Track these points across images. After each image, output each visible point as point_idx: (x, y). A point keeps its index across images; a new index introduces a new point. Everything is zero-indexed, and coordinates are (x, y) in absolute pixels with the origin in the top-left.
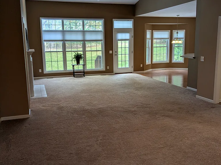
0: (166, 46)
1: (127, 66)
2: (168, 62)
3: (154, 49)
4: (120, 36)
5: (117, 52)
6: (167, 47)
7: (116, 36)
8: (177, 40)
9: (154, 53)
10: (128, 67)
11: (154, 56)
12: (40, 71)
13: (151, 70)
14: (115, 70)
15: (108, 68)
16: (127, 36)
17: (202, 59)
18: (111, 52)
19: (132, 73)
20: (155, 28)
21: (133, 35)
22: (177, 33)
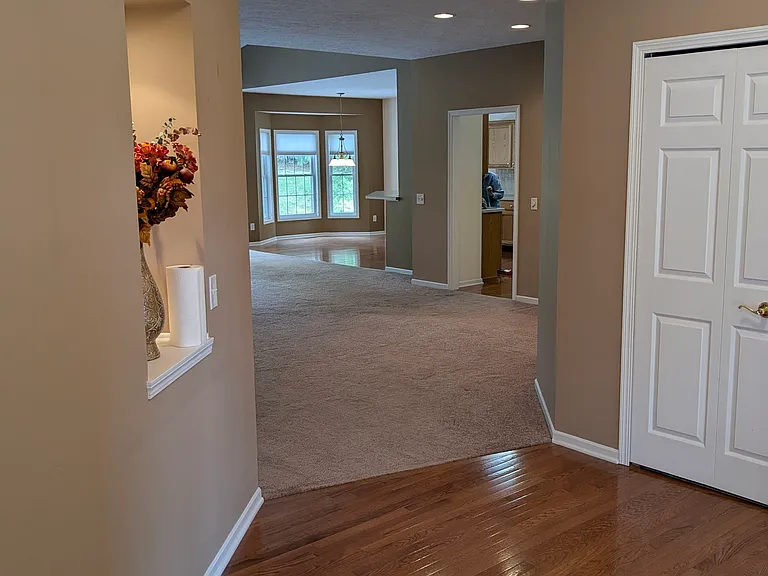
0: (310, 173)
2: (318, 216)
3: (281, 181)
6: (313, 175)
8: (342, 158)
9: (281, 192)
11: (281, 200)
13: (275, 239)
17: (420, 199)
20: (278, 124)
22: (342, 139)
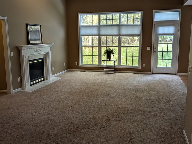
1: (169, 65)
4: (161, 30)
5: (156, 48)
7: (156, 31)
10: (171, 67)
12: (76, 63)
14: (153, 69)
15: (144, 66)
16: (171, 30)
18: (149, 48)
19: (175, 74)
21: (179, 29)
